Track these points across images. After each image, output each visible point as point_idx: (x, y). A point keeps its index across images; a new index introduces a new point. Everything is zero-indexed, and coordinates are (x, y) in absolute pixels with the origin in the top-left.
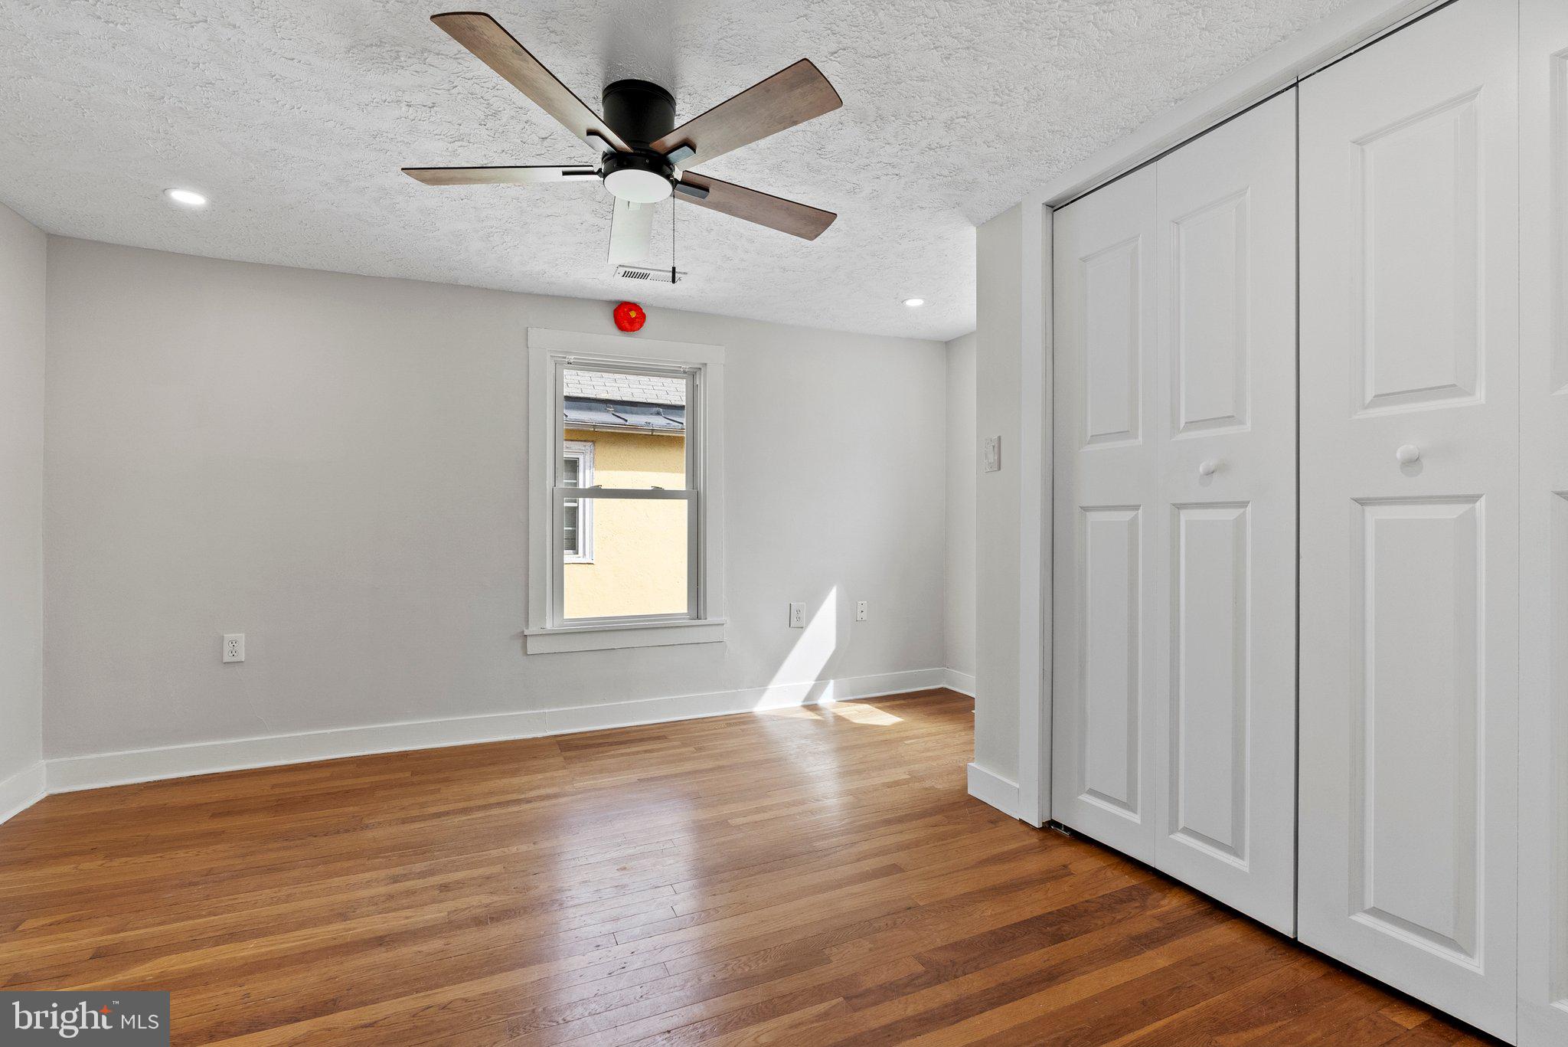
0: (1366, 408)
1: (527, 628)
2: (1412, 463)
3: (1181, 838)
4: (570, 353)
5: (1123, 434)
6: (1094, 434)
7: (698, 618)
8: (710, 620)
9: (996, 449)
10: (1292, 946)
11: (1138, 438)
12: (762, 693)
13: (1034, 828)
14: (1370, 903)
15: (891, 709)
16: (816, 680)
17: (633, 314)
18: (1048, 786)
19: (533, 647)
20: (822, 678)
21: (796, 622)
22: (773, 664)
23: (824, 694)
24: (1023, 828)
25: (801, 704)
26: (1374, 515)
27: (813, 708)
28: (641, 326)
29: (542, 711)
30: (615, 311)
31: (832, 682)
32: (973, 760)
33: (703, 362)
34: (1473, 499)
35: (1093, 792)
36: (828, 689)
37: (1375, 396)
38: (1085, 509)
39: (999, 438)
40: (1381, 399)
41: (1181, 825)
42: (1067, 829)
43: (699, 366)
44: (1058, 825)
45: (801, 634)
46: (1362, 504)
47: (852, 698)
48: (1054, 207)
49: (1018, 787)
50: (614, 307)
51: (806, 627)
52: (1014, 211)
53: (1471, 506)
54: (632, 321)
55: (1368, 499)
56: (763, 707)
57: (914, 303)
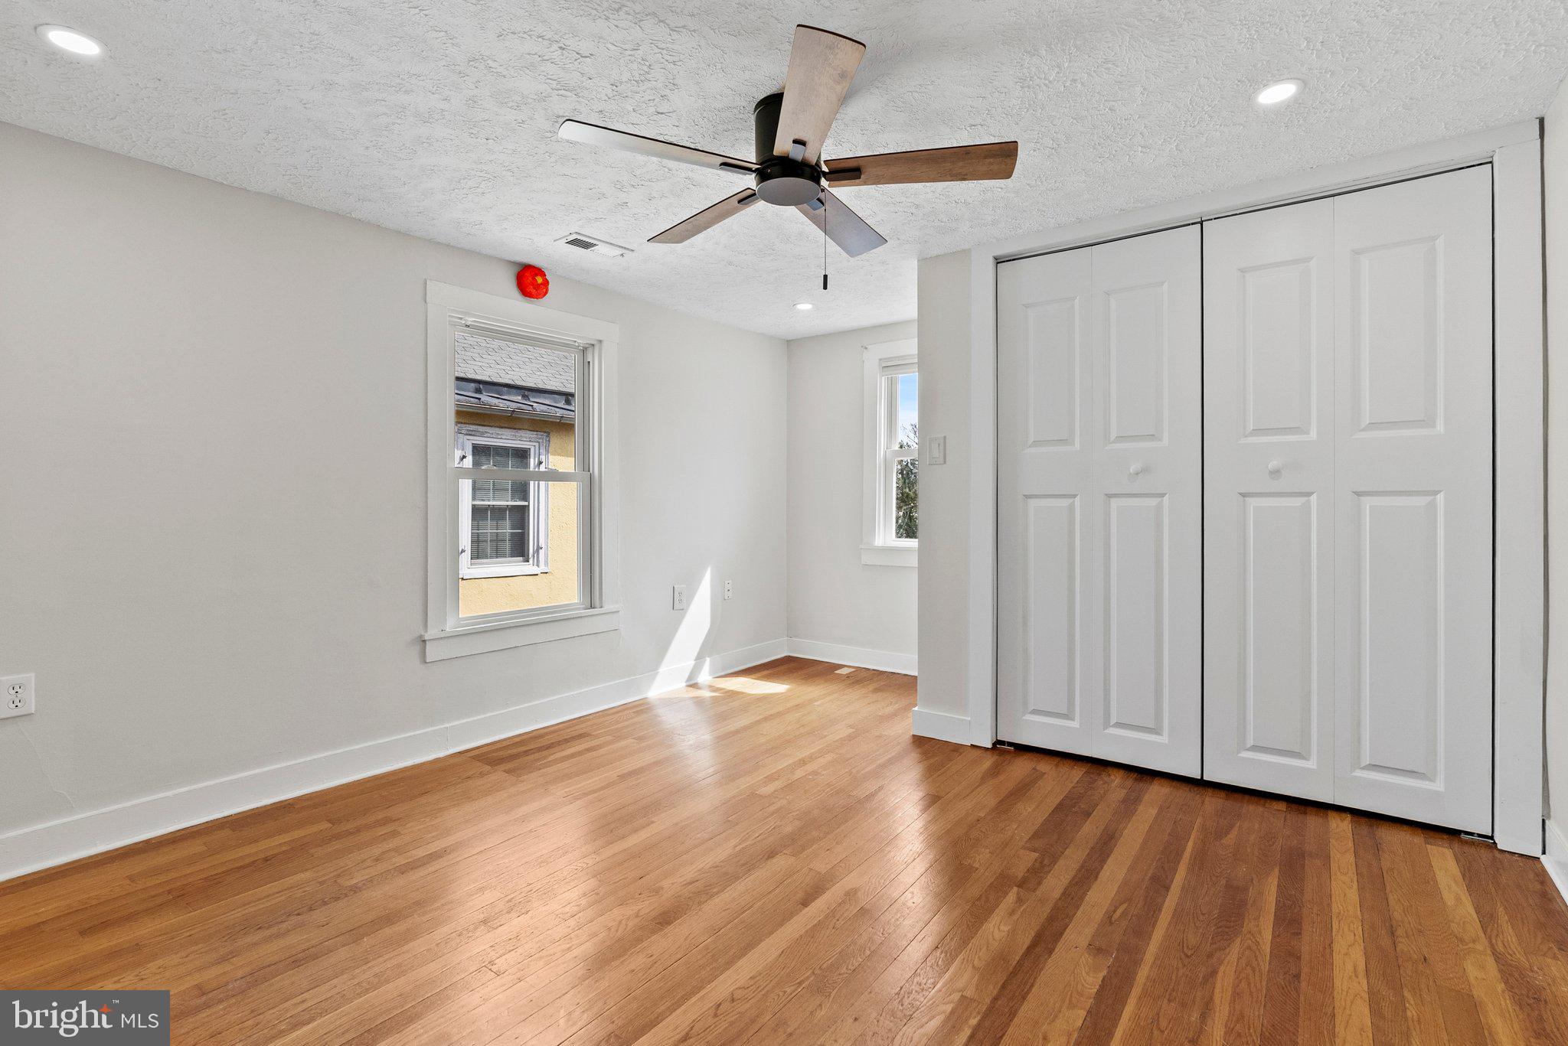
0: (1246, 437)
1: (426, 632)
2: (1275, 473)
3: (1112, 731)
4: (467, 314)
5: (1062, 442)
6: (1036, 440)
7: (592, 607)
8: (607, 607)
9: (942, 448)
10: (1200, 784)
11: (1074, 445)
12: (653, 678)
13: (987, 749)
14: (1250, 742)
15: (767, 678)
16: (696, 660)
17: (539, 280)
18: (995, 715)
19: (433, 652)
20: (700, 657)
21: (678, 603)
22: (662, 647)
23: (702, 673)
24: (979, 752)
25: (685, 684)
26: (1253, 503)
27: (694, 686)
28: (546, 293)
29: (442, 726)
30: (519, 272)
31: (708, 660)
32: (915, 705)
33: (597, 338)
34: (1309, 494)
35: (1036, 712)
36: (704, 667)
37: (1253, 430)
38: (1027, 497)
39: (945, 437)
40: (1257, 432)
41: (1113, 721)
42: (1010, 744)
43: (592, 343)
44: (1002, 743)
45: (683, 617)
46: (1244, 496)
47: (723, 674)
48: (999, 261)
49: (969, 719)
50: (517, 269)
51: (687, 609)
52: (962, 255)
53: (1307, 498)
54: (537, 287)
55: (1249, 493)
56: (655, 692)
57: (804, 307)
